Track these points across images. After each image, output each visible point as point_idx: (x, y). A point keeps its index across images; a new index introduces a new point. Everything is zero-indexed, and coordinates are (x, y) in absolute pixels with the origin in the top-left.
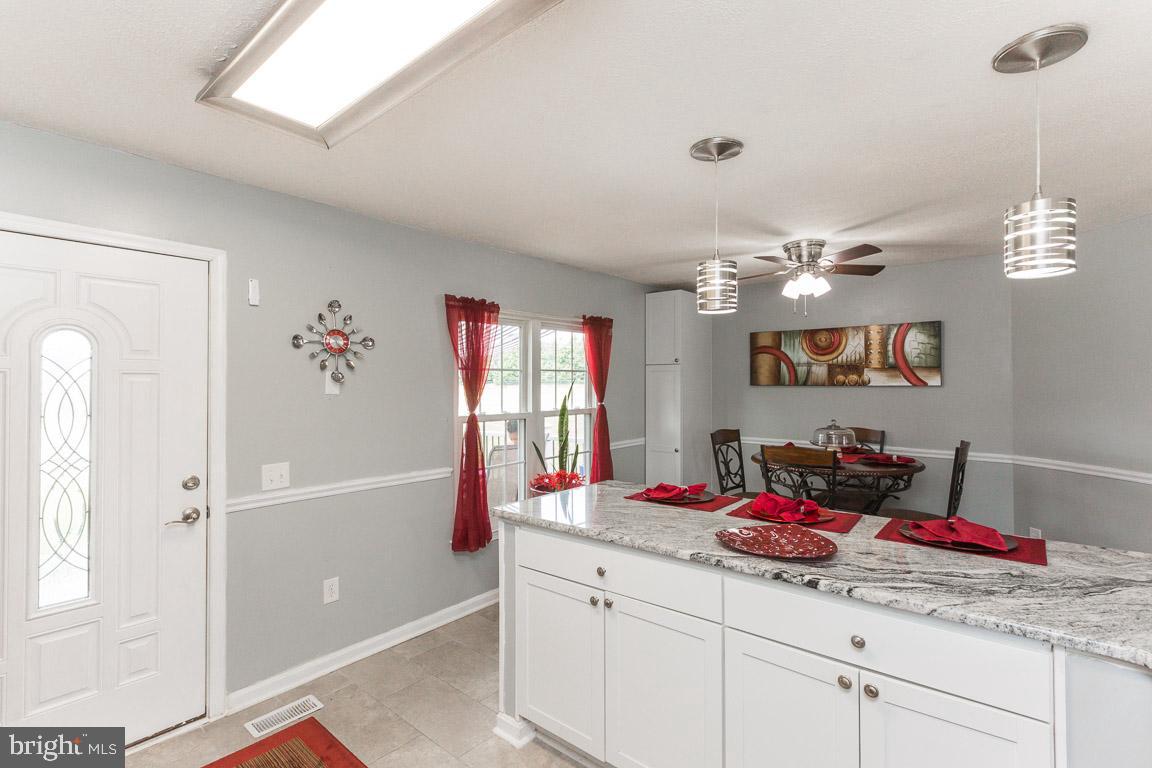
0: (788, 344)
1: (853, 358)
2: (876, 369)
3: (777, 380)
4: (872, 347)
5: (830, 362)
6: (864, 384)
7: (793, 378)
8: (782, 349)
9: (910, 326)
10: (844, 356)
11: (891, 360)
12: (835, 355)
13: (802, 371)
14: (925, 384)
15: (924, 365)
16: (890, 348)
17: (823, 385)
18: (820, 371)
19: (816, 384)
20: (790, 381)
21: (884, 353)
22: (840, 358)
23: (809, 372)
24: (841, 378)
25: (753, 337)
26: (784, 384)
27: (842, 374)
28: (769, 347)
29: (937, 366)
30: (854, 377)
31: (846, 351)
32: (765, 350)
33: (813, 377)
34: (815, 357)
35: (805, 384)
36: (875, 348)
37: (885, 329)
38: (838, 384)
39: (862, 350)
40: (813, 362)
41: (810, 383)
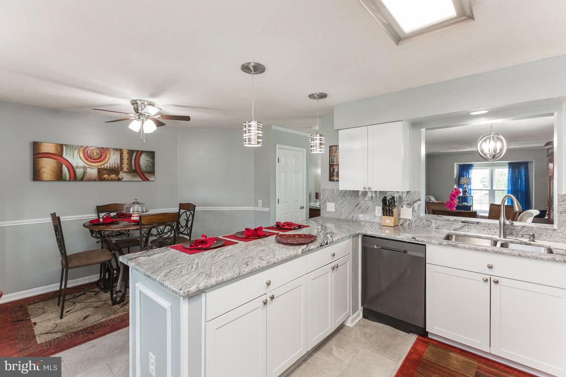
0: (69, 152)
1: (114, 166)
2: (125, 172)
3: (59, 177)
4: (124, 160)
5: (100, 167)
6: (119, 180)
7: (72, 176)
8: (64, 156)
9: (142, 152)
10: (108, 164)
11: (134, 168)
12: (102, 163)
13: (79, 172)
14: (148, 180)
15: (148, 171)
16: (133, 162)
17: (95, 180)
18: (93, 172)
19: (90, 180)
20: (70, 178)
21: (130, 164)
22: (105, 165)
23: (85, 173)
24: (106, 176)
25: (36, 145)
26: (65, 180)
27: (106, 174)
28: (51, 154)
29: (152, 172)
30: (113, 176)
31: (109, 162)
32: (48, 155)
33: (88, 176)
34: (89, 163)
35: (82, 180)
36: (125, 161)
37: (131, 152)
38: (104, 180)
39: (119, 162)
40: (88, 166)
41: (85, 179)
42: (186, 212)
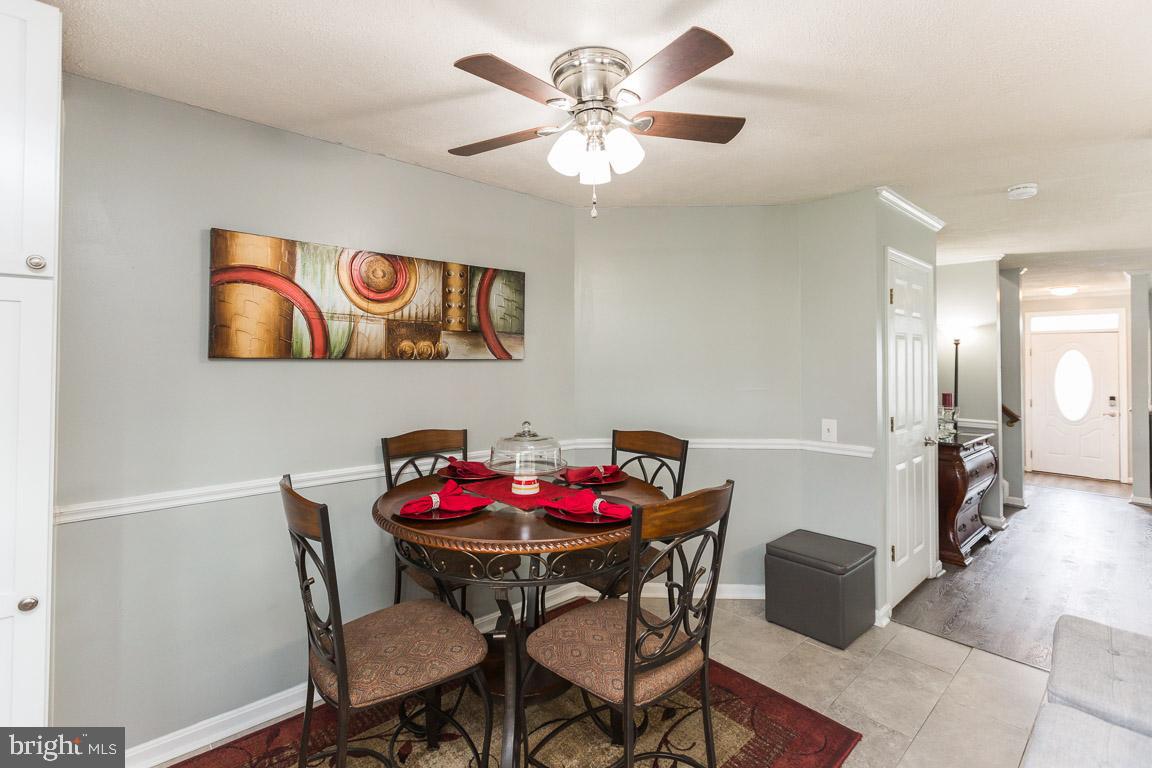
0: (310, 269)
1: (426, 313)
2: (456, 333)
3: (283, 349)
4: (452, 297)
5: (391, 317)
6: (440, 356)
7: (320, 343)
8: (298, 279)
9: (495, 273)
10: (413, 306)
11: (475, 320)
12: (397, 304)
13: (338, 331)
14: (509, 357)
15: (508, 330)
16: (474, 302)
17: (378, 358)
18: (373, 332)
19: (365, 357)
20: (313, 350)
21: (465, 309)
22: (406, 311)
23: (352, 334)
24: (406, 345)
25: (219, 240)
26: (299, 358)
27: (407, 338)
28: (262, 270)
29: (518, 334)
30: (424, 345)
31: (415, 300)
32: (252, 275)
33: (360, 344)
34: (364, 304)
35: (344, 356)
36: (455, 301)
37: (469, 272)
38: (402, 356)
39: (439, 300)
40: (361, 312)
41: (353, 354)
42: (639, 458)
